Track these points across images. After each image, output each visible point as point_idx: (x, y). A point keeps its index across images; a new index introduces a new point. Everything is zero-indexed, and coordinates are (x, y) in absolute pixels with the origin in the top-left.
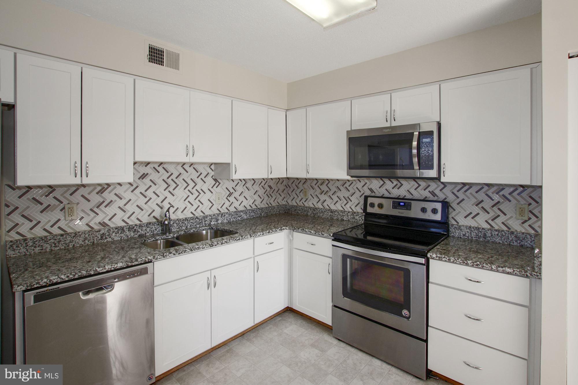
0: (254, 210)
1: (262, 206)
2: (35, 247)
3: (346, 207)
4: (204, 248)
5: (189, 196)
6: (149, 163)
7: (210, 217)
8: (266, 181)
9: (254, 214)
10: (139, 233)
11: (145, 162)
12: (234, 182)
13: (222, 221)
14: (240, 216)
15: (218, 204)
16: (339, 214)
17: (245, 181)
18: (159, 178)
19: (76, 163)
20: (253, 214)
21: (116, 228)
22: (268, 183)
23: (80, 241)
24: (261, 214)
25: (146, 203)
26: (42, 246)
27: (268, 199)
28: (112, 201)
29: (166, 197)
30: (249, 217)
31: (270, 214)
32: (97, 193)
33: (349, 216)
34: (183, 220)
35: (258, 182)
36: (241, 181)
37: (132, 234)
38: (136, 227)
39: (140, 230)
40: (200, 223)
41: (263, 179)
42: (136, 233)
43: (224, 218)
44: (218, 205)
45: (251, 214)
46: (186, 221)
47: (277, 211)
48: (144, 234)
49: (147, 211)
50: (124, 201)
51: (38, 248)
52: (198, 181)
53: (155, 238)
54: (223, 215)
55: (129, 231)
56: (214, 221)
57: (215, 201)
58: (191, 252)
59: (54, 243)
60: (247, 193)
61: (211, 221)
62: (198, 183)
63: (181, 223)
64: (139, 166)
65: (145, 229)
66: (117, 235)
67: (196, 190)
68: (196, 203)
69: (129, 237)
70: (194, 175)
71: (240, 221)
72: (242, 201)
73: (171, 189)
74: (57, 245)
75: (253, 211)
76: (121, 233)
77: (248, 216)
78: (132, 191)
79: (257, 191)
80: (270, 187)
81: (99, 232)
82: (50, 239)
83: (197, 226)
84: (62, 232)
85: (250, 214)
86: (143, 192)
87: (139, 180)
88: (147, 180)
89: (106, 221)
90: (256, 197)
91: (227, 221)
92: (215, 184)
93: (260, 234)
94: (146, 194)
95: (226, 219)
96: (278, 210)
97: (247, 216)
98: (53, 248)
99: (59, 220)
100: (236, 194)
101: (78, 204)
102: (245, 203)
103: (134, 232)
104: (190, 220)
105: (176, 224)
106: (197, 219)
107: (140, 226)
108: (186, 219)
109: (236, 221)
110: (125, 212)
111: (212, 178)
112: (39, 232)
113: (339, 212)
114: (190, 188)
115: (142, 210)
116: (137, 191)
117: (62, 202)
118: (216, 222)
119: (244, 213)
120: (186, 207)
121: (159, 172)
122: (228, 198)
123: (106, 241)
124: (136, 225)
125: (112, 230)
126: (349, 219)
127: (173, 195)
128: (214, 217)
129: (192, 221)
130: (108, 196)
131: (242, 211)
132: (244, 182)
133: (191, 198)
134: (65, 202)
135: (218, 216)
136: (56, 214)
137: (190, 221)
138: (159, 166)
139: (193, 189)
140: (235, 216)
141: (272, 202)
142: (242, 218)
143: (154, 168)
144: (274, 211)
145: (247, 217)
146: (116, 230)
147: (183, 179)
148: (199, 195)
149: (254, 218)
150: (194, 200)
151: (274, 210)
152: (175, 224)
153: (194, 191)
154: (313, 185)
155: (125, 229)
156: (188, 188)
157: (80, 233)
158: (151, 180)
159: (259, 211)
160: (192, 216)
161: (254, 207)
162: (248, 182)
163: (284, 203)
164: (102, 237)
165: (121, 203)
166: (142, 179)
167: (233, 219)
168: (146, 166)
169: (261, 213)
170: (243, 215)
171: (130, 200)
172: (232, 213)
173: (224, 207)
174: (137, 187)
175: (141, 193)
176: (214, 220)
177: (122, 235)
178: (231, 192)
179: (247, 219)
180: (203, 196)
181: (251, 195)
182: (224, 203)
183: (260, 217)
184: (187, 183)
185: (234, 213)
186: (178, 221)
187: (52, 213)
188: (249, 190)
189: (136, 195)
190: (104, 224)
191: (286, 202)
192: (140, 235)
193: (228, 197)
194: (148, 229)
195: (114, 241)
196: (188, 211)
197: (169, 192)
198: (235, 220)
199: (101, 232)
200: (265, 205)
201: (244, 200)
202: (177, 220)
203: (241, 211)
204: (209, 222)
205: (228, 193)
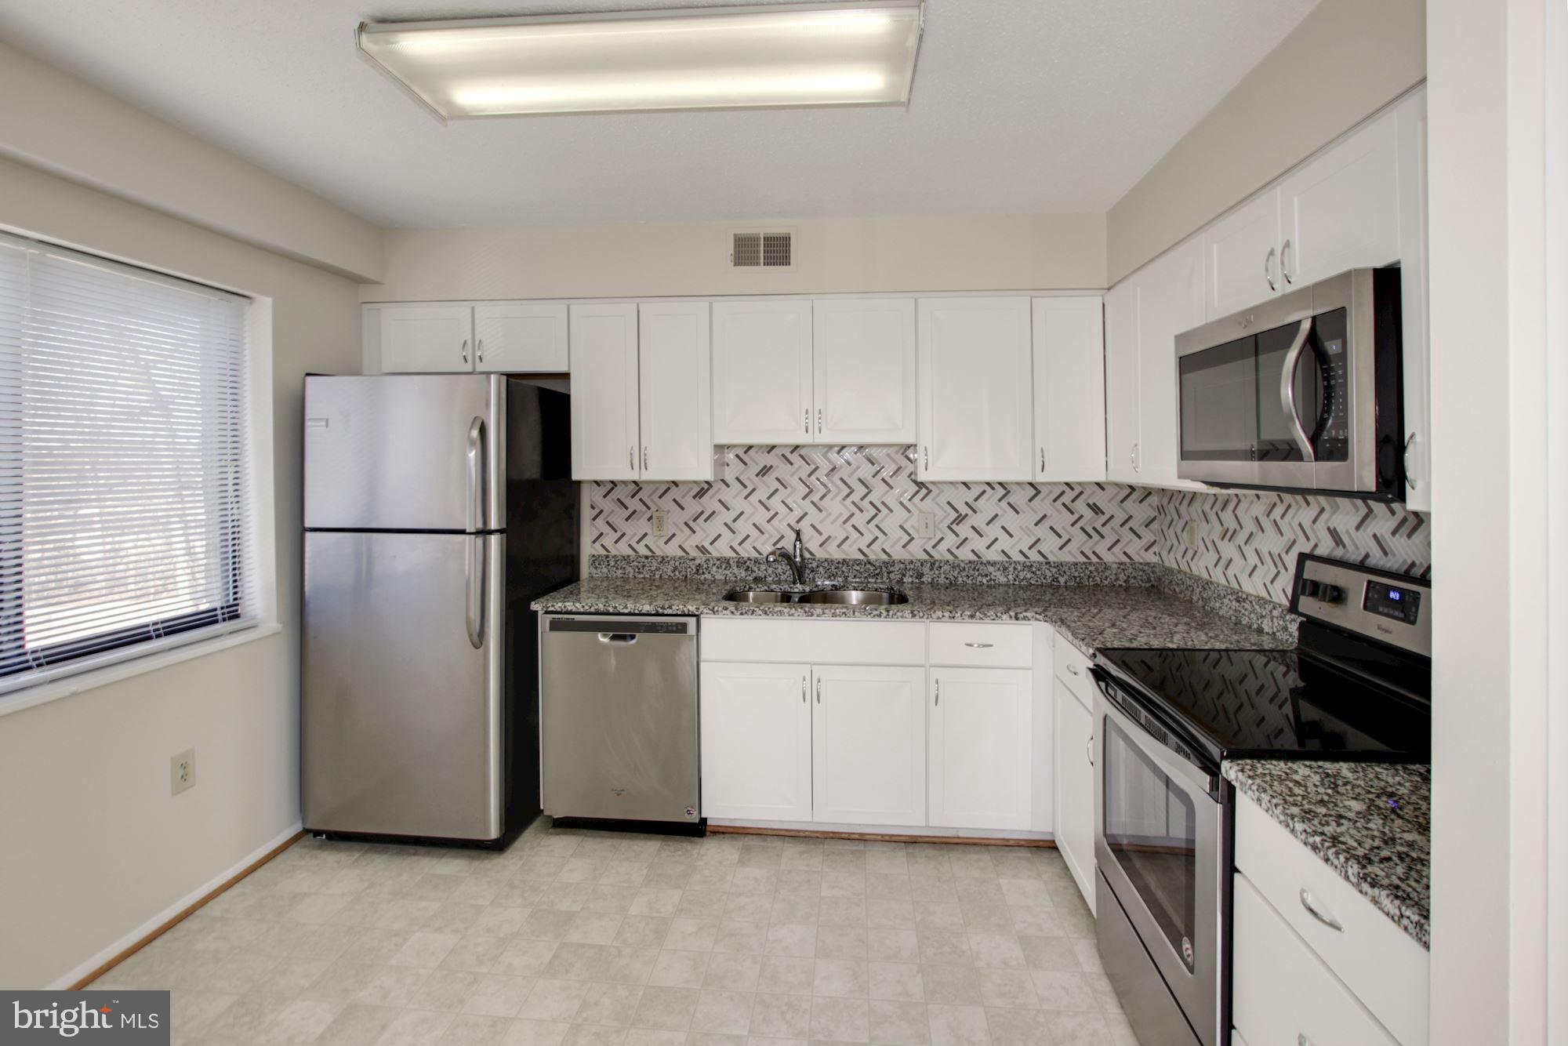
0: (1032, 566)
1: (1065, 557)
2: (617, 569)
3: (1274, 587)
4: (793, 615)
5: (853, 514)
6: (774, 447)
7: (902, 566)
8: (1077, 492)
9: (1033, 576)
10: (754, 575)
11: (767, 446)
12: (969, 488)
13: (933, 579)
14: (986, 575)
15: (924, 538)
16: (1254, 611)
17: (1005, 488)
18: (792, 475)
19: (632, 448)
20: (1029, 576)
21: (718, 560)
22: (1088, 498)
23: (668, 570)
24: (1055, 579)
25: (769, 521)
26: (624, 568)
27: (1087, 541)
28: (714, 512)
29: (806, 514)
30: (1015, 580)
31: (1091, 583)
32: (694, 497)
33: (1275, 620)
34: (839, 563)
35: (1051, 492)
36: (993, 488)
37: (743, 574)
38: (749, 562)
39: (756, 569)
40: (877, 574)
41: (1067, 484)
42: (749, 573)
43: (940, 574)
44: (925, 540)
45: (1021, 573)
46: (845, 566)
47: (1117, 579)
48: (763, 576)
49: (771, 536)
50: (733, 514)
51: (620, 571)
52: (875, 483)
53: (769, 587)
54: (934, 564)
55: (737, 566)
56: (912, 576)
57: (917, 531)
58: (764, 616)
59: (637, 566)
60: (1009, 519)
61: (904, 575)
62: (874, 488)
63: (833, 567)
64: (757, 452)
65: (764, 568)
66: (720, 571)
67: (871, 503)
68: (869, 530)
69: (739, 577)
70: (866, 471)
71: (984, 587)
72: (996, 539)
73: (815, 497)
74: (641, 570)
75: (1029, 567)
76: (725, 569)
77: (1010, 577)
78: (746, 498)
79: (1045, 516)
80: (1096, 509)
81: (693, 562)
82: (633, 561)
83: (870, 580)
84: (650, 554)
85: (1016, 572)
86: (764, 499)
87: (757, 478)
88: (770, 479)
89: (707, 545)
90: (1043, 531)
91: (947, 581)
92: (918, 492)
93: (943, 616)
94: (769, 503)
95: (943, 576)
96: (1122, 577)
97: (1006, 576)
98: (637, 575)
99: (646, 534)
100: (978, 520)
101: (669, 512)
102: (1005, 542)
103: (746, 570)
104: (853, 565)
105: (825, 568)
106: (868, 566)
107: (756, 561)
108: (844, 562)
109: (973, 584)
110: (734, 532)
111: (909, 479)
112: (623, 549)
113: (1254, 603)
114: (855, 497)
115: (763, 533)
116: (754, 498)
117: (649, 508)
118: (917, 578)
119: (999, 569)
120: (847, 538)
121: (791, 464)
122: (954, 527)
123: (703, 577)
124: (749, 559)
125: (712, 562)
126: (1275, 630)
127: (820, 510)
128: (912, 566)
129: (858, 568)
130: (709, 503)
131: (993, 564)
132: (1001, 491)
133: (859, 520)
134: (654, 508)
135: (922, 565)
136: (641, 526)
137: (854, 568)
138: (792, 452)
139: (862, 499)
140: (971, 572)
141: (1102, 549)
142: (991, 580)
143: (783, 455)
144: (1107, 578)
145: (1009, 581)
146: (718, 562)
147: (842, 479)
148: (876, 515)
149: (1031, 585)
150: (865, 523)
151: (1106, 574)
152: (821, 569)
153: (865, 504)
154: (1207, 508)
155: (731, 562)
156: (852, 497)
157: (669, 559)
158: (777, 479)
159: (1047, 571)
160: (861, 557)
161: (1034, 556)
162: (1015, 491)
163: (1150, 557)
164: (698, 570)
165: (728, 517)
166: (763, 476)
167: (965, 579)
168: (768, 452)
169: (1056, 576)
170: (994, 573)
171: (742, 513)
172: (962, 565)
173: (943, 547)
174: (754, 490)
175: (760, 501)
176: (911, 574)
177: (727, 572)
178: (961, 515)
179: (1007, 585)
180: (886, 517)
181: (1024, 527)
182: (942, 539)
183: (1054, 586)
184: (849, 487)
185: (967, 564)
186: (826, 564)
187: (638, 523)
188: (1017, 512)
189: (751, 504)
190: (702, 549)
191: (1158, 557)
192: (756, 578)
193: (954, 524)
194: (770, 570)
195: (715, 579)
196: (850, 546)
197: (812, 502)
198: (969, 582)
199: (697, 562)
200: (1074, 556)
201: (1002, 535)
202: (826, 560)
203: (989, 562)
204: (900, 576)
205: (954, 515)
